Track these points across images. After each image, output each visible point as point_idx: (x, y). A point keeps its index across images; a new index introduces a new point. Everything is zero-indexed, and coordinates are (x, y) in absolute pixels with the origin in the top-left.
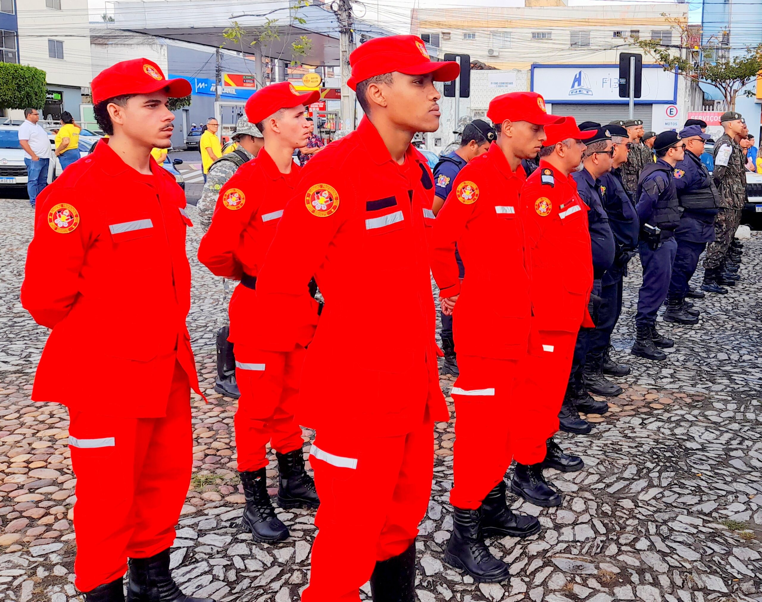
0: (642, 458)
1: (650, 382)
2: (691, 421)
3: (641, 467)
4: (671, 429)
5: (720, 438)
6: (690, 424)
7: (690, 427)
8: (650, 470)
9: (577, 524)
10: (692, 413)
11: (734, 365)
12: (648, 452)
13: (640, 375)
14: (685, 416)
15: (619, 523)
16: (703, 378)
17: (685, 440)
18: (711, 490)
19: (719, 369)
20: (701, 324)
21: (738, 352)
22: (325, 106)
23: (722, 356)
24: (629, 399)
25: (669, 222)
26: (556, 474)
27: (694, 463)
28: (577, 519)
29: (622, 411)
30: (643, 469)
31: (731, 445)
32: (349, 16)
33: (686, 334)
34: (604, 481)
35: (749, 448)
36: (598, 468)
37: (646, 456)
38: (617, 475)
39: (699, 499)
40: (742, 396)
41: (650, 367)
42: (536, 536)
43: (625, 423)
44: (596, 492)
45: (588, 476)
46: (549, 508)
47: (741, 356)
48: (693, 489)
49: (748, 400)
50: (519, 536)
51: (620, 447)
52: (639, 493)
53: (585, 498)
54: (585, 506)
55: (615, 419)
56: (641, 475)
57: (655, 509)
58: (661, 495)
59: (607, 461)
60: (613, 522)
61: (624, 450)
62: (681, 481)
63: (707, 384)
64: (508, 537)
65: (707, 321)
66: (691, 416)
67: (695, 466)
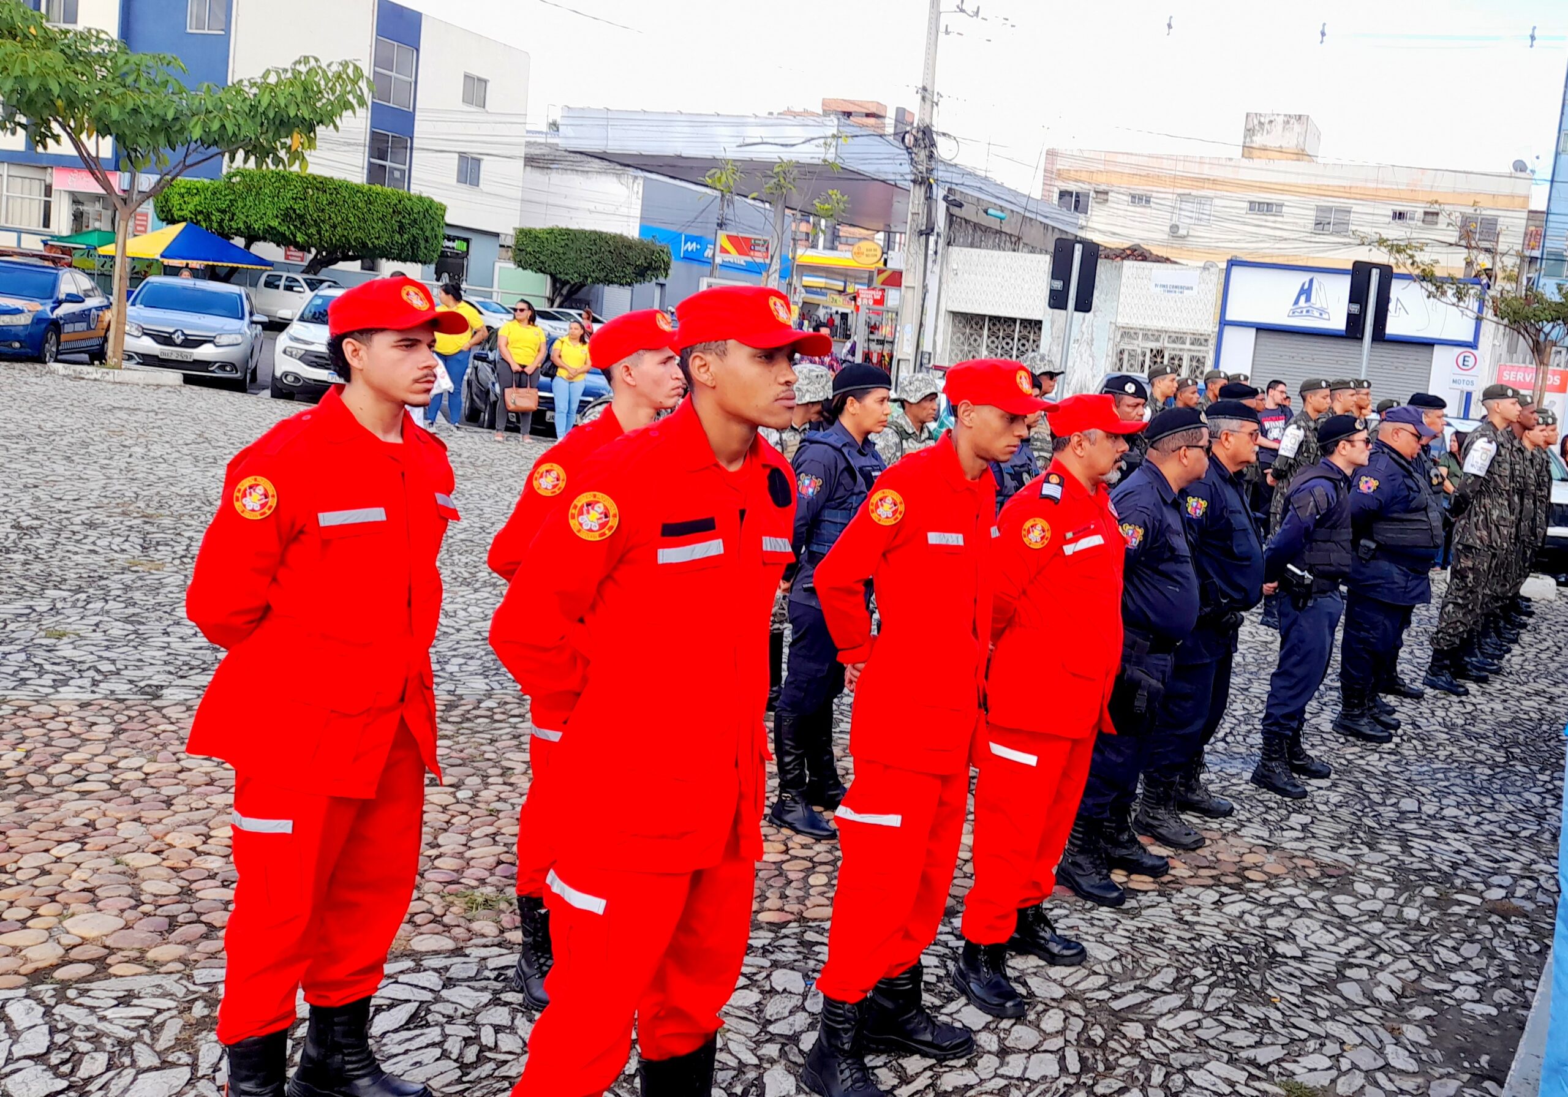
0: (1192, 959)
1: (1260, 834)
2: (1303, 909)
3: (1184, 974)
4: (1263, 918)
5: (1340, 944)
6: (1299, 912)
7: (1298, 917)
8: (1196, 981)
9: (1038, 1052)
10: (1311, 896)
11: (1422, 822)
12: (1208, 951)
13: (1249, 820)
14: (1296, 900)
15: (1107, 1060)
16: (1358, 837)
17: (1278, 939)
18: (1284, 1026)
19: (1393, 826)
20: (1397, 745)
21: (1440, 801)
22: (883, 296)
23: (1409, 804)
24: (1213, 858)
25: (1331, 565)
26: (1038, 966)
27: (1278, 980)
28: (1041, 1043)
29: (1192, 877)
30: (1186, 977)
31: (1354, 957)
32: (931, 156)
33: (1362, 758)
34: (1112, 988)
35: (1382, 967)
36: (1110, 967)
37: (1201, 957)
38: (1138, 982)
39: (1258, 1039)
40: (1412, 877)
41: (1272, 809)
42: (963, 1061)
43: (1190, 897)
44: (1089, 1004)
45: (1089, 975)
46: (1002, 1019)
47: (1442, 809)
48: (1255, 1021)
49: (1419, 886)
50: (934, 1057)
51: (1162, 935)
52: (1162, 1015)
53: (1069, 1011)
54: (1062, 1024)
55: (1174, 889)
56: (1178, 987)
57: (1176, 1045)
58: (1196, 1024)
59: (1130, 957)
60: (1098, 1057)
61: (1166, 941)
62: (1241, 1006)
63: (1359, 848)
64: (917, 1057)
65: (1409, 741)
66: (1306, 900)
67: (1276, 984)
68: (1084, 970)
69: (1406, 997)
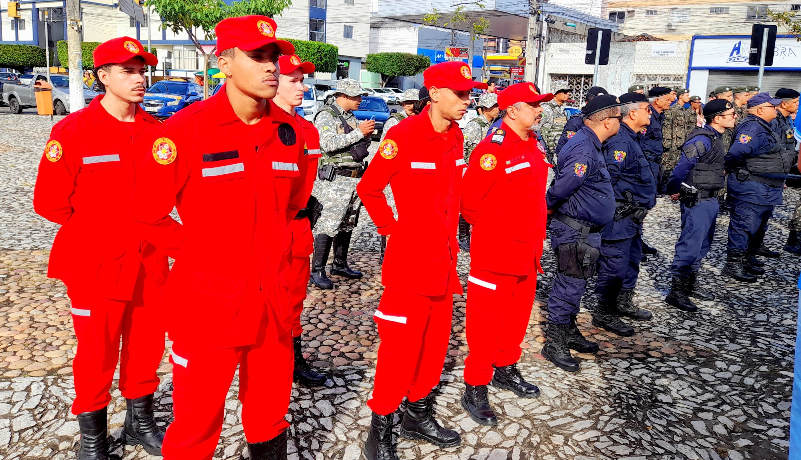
0: (604, 400)
1: (663, 330)
2: (679, 375)
3: (597, 408)
4: (654, 379)
5: (698, 397)
6: (677, 377)
7: (675, 380)
8: (603, 413)
9: (498, 448)
10: (686, 367)
11: (768, 327)
12: (615, 396)
13: (659, 323)
14: (676, 369)
15: (537, 456)
16: (725, 335)
17: (660, 391)
18: (651, 444)
19: (749, 329)
20: (761, 283)
21: (782, 316)
22: (523, 71)
23: (761, 317)
24: (632, 343)
25: (708, 183)
26: (513, 398)
27: (654, 416)
28: (501, 442)
29: (616, 353)
30: (597, 410)
31: (706, 406)
33: (737, 290)
34: (551, 414)
35: (723, 413)
36: (554, 401)
37: (610, 399)
38: (568, 411)
39: (632, 451)
40: (754, 360)
41: (674, 317)
43: (612, 364)
44: (536, 422)
45: (540, 405)
47: (782, 320)
48: (633, 440)
49: (758, 365)
50: (438, 445)
51: (589, 385)
52: (577, 432)
53: (523, 425)
54: (517, 432)
55: (604, 359)
56: (591, 416)
57: (581, 451)
58: (596, 439)
59: (567, 396)
60: (532, 454)
61: (591, 389)
62: (626, 430)
63: (724, 342)
65: (769, 281)
66: (683, 369)
67: (652, 419)
68: (538, 402)
69: (736, 433)
